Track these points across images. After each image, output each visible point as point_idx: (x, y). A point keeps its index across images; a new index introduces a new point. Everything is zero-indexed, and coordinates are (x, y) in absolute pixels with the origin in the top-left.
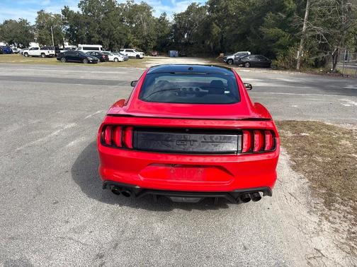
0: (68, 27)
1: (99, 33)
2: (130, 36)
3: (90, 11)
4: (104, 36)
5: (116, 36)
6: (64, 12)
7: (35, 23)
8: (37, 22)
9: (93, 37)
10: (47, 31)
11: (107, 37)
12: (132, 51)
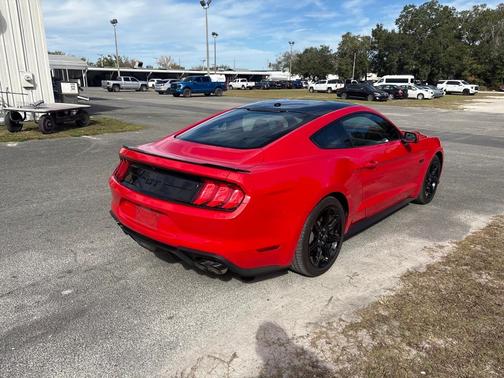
0: (376, 53)
1: (416, 57)
2: (467, 60)
3: (410, 27)
4: (424, 62)
5: (443, 62)
6: (374, 33)
7: (336, 51)
8: (339, 49)
9: (407, 64)
10: (349, 60)
11: (428, 63)
12: (458, 83)
